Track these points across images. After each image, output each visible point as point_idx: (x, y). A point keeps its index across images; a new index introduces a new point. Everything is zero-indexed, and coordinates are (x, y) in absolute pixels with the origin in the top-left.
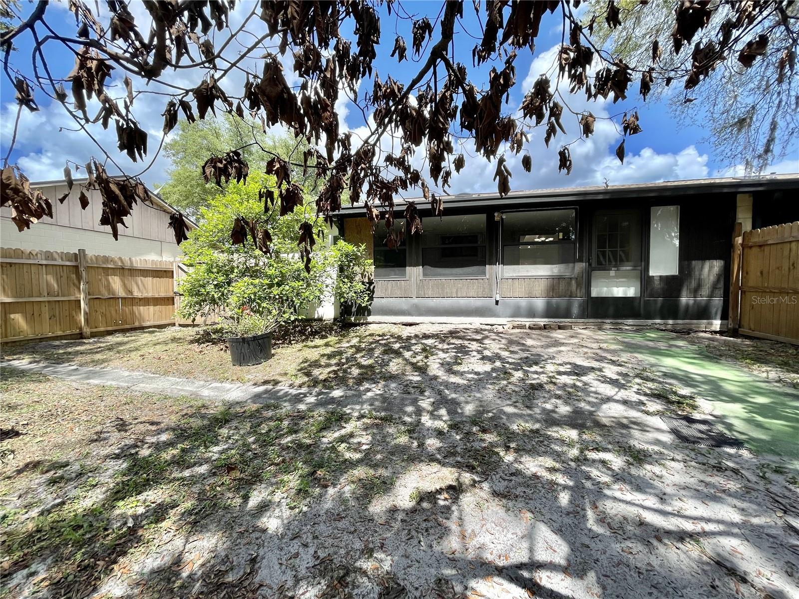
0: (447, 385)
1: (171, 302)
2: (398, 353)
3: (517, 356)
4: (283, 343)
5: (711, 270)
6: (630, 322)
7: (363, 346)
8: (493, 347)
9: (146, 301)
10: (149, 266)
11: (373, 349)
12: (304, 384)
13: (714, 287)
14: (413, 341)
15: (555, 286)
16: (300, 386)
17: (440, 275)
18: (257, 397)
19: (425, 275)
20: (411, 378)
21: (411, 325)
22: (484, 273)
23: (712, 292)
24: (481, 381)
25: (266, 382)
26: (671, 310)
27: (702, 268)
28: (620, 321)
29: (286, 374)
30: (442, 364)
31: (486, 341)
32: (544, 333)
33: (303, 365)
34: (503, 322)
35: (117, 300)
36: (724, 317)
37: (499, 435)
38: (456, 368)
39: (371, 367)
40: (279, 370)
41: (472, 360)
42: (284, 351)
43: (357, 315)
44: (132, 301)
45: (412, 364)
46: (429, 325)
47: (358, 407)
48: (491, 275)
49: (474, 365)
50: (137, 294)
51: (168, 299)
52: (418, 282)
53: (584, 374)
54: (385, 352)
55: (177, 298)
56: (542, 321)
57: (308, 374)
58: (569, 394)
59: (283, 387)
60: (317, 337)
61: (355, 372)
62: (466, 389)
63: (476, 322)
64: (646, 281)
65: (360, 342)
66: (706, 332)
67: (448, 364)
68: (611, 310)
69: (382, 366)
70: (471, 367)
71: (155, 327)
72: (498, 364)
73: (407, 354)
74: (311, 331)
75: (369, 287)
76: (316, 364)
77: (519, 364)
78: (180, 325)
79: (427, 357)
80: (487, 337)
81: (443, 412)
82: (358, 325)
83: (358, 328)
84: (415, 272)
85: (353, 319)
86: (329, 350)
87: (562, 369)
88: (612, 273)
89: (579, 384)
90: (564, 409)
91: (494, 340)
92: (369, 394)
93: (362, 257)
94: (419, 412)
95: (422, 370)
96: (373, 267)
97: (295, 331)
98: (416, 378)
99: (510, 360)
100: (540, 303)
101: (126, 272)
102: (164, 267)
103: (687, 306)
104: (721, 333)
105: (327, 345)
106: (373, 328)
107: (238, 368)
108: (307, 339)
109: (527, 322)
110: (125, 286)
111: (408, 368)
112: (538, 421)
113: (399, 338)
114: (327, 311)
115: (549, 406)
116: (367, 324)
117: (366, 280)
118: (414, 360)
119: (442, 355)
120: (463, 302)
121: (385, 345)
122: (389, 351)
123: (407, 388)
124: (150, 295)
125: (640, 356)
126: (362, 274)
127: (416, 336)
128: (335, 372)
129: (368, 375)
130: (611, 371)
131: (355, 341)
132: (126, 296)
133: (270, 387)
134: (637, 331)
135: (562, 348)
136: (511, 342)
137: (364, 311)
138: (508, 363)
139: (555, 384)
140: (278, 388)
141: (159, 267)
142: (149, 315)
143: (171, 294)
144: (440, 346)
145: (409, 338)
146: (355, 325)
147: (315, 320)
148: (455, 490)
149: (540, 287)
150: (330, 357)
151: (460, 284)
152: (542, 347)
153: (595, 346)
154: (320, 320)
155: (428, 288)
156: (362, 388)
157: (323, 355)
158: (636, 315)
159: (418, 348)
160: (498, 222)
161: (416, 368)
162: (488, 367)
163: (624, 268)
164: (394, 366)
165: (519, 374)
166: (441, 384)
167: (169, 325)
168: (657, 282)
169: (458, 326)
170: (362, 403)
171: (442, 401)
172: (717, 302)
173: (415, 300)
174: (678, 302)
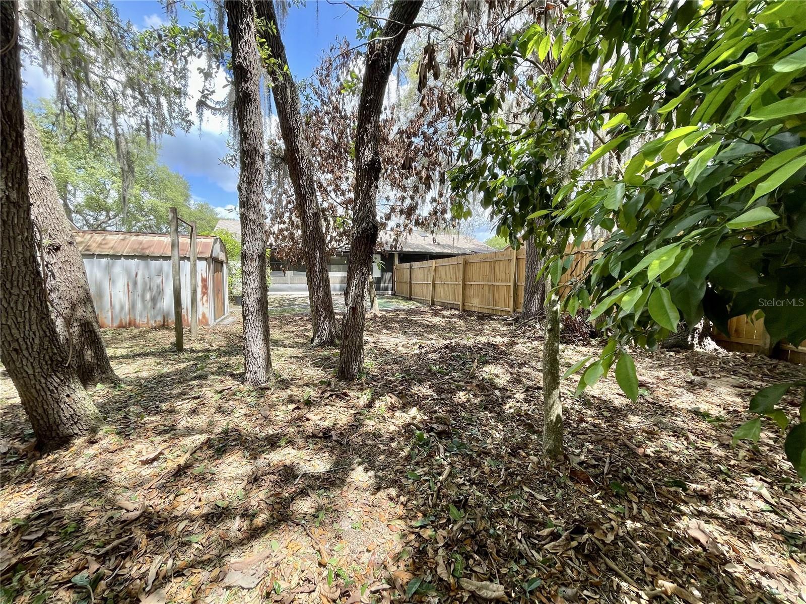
5: (388, 275)
13: (389, 281)
36: (392, 291)
46: (296, 295)
52: (291, 277)
66: (387, 295)
84: (289, 273)
104: (392, 295)
149: (338, 280)
155: (295, 280)
172: (390, 286)
173: (290, 285)
174: (380, 286)
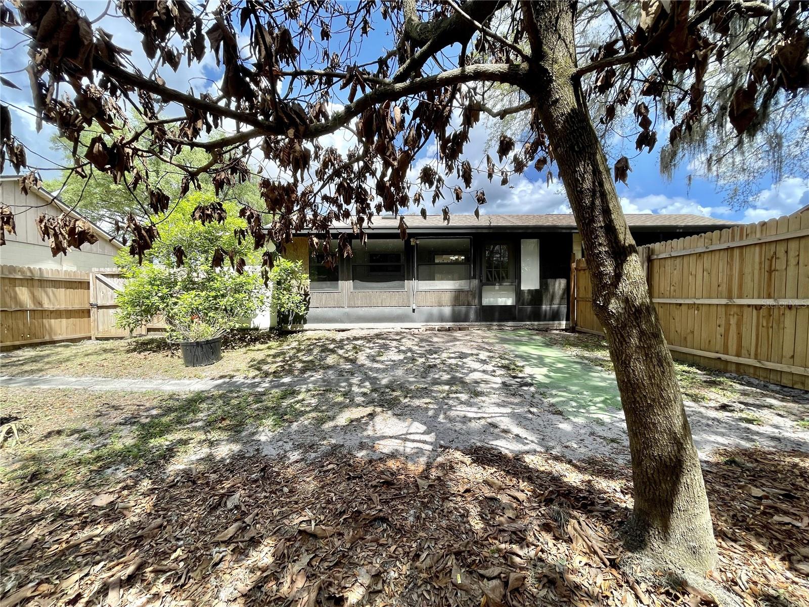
0: (371, 369)
1: (86, 315)
2: (333, 351)
3: (424, 349)
4: (226, 349)
5: (560, 285)
6: (510, 324)
7: (303, 347)
8: (407, 343)
9: (58, 314)
10: (62, 277)
11: (311, 350)
12: (257, 375)
13: (562, 298)
14: (346, 342)
15: (458, 297)
16: (254, 378)
17: (368, 288)
18: (218, 387)
19: (355, 288)
20: (344, 366)
21: (343, 331)
22: (403, 287)
23: (560, 302)
24: (395, 365)
25: (221, 377)
26: (536, 315)
27: (554, 284)
28: (503, 323)
29: (238, 370)
30: (368, 357)
31: (403, 340)
32: (448, 333)
33: (252, 363)
34: (419, 326)
35: (25, 314)
36: (567, 320)
37: (402, 391)
38: (378, 358)
39: (311, 361)
40: (232, 368)
41: (391, 353)
42: (230, 354)
43: (294, 323)
44: (41, 313)
45: (345, 358)
46: (358, 329)
47: (305, 386)
48: (409, 289)
49: (393, 355)
50: (47, 305)
51: (83, 311)
52: (349, 294)
53: (466, 358)
54: (322, 351)
55: (93, 311)
56: (448, 325)
57: (259, 369)
58: (451, 369)
59: (239, 379)
60: (257, 343)
61: (299, 365)
62: (384, 370)
63: (398, 327)
64: (519, 293)
65: (299, 345)
66: (557, 330)
67: (373, 356)
68: (497, 315)
69: (320, 360)
70: (390, 357)
71: (67, 340)
72: (409, 354)
73: (341, 352)
74: (251, 338)
75: (305, 298)
76: (263, 362)
77: (424, 354)
78: (97, 339)
79: (357, 353)
80: (404, 337)
81: (367, 384)
82: (295, 332)
83: (295, 335)
84: (346, 286)
85: (290, 327)
86: (272, 352)
87: (453, 355)
88: (497, 287)
89: (460, 363)
90: (446, 377)
91: (409, 339)
92: (312, 379)
93: (298, 273)
94: (350, 385)
95: (353, 361)
96: (309, 281)
97: (235, 339)
98: (348, 366)
99: (418, 352)
100: (447, 310)
101: (36, 283)
102: (78, 278)
103: (546, 311)
104: (566, 330)
105: (269, 348)
106: (309, 334)
107: (191, 369)
108: (248, 344)
109: (437, 325)
110: (34, 298)
111: (342, 360)
112: (428, 383)
113: (334, 341)
114: (263, 321)
115: (437, 376)
116: (303, 331)
117: (303, 292)
118: (347, 355)
119: (368, 351)
120: (387, 310)
121: (322, 346)
122: (324, 349)
123: (341, 373)
124: (63, 307)
125: (506, 346)
126: (299, 287)
127: (348, 339)
128: (282, 367)
129: (309, 367)
130: (483, 355)
131: (294, 344)
132: (35, 308)
133: (227, 380)
134: (514, 330)
135: (457, 343)
136: (422, 340)
137: (300, 319)
138: (416, 353)
139: (444, 364)
140: (234, 380)
141: (73, 278)
142: (61, 328)
143: (87, 306)
144: (367, 345)
145: (342, 340)
146: (292, 332)
147: (251, 330)
148: (372, 416)
149: (447, 298)
150: (275, 356)
151: (384, 295)
152: (443, 342)
153: (480, 340)
154: (257, 329)
155: (358, 299)
156: (306, 376)
157: (269, 356)
158: (513, 319)
159: (350, 347)
160: (413, 246)
161: (347, 359)
162: (402, 357)
163: (505, 284)
164: (331, 360)
165: (423, 360)
166: (367, 369)
167: (83, 339)
168: (526, 294)
169: (383, 330)
170: (307, 384)
171: (367, 378)
172: (564, 309)
173: (347, 310)
174: (540, 309)
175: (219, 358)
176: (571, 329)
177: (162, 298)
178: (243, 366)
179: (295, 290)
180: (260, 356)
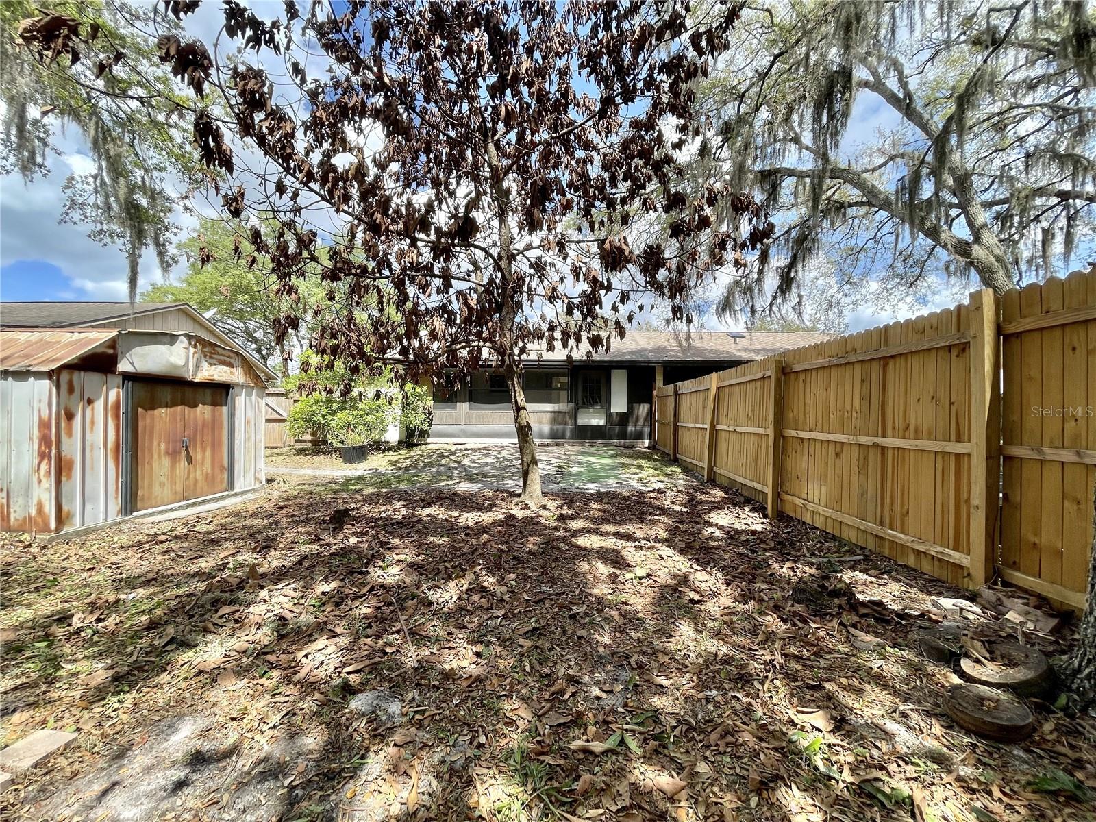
2: (447, 457)
5: (643, 409)
6: (600, 441)
7: (425, 454)
8: (505, 453)
11: (431, 455)
12: (394, 469)
13: (645, 420)
14: (458, 452)
15: (557, 418)
16: (392, 470)
17: (482, 409)
18: (369, 474)
19: (470, 408)
20: (452, 465)
21: (458, 444)
23: (644, 423)
25: (371, 469)
26: (623, 435)
27: (639, 408)
28: (594, 441)
29: (381, 466)
30: (471, 460)
31: (503, 451)
32: (546, 448)
33: (389, 462)
36: (650, 439)
39: (431, 462)
40: (376, 464)
41: (489, 458)
42: (372, 457)
43: (419, 437)
45: (454, 460)
46: (472, 443)
52: (466, 413)
54: (439, 456)
56: (546, 441)
57: (395, 465)
59: (383, 470)
60: (390, 451)
61: (422, 464)
63: (505, 442)
64: (609, 416)
65: (423, 452)
66: (640, 447)
67: (474, 460)
68: (589, 434)
69: (437, 462)
73: (453, 457)
74: (385, 448)
75: (429, 417)
76: (397, 462)
79: (464, 458)
80: (505, 449)
82: (420, 445)
83: (420, 447)
84: (463, 407)
85: (415, 440)
86: (403, 456)
88: (591, 410)
93: (423, 396)
96: (432, 402)
98: (455, 465)
100: (546, 429)
103: (631, 431)
104: (649, 448)
105: (400, 454)
106: (430, 446)
107: (349, 464)
108: (383, 452)
109: (538, 441)
111: (452, 462)
113: (450, 451)
114: (393, 435)
116: (426, 444)
117: (427, 412)
118: (456, 459)
119: (473, 457)
120: (497, 428)
122: (441, 455)
126: (424, 407)
127: (461, 449)
128: (410, 464)
129: (430, 465)
131: (419, 452)
133: (375, 471)
134: (603, 447)
135: (544, 454)
137: (424, 434)
138: (506, 459)
140: (379, 471)
144: (474, 453)
145: (456, 450)
146: (417, 445)
147: (384, 442)
149: (547, 418)
150: (405, 459)
151: (495, 415)
154: (388, 442)
155: (472, 418)
157: (401, 458)
158: (603, 437)
159: (461, 455)
163: (597, 407)
164: (444, 462)
165: (508, 462)
168: (615, 417)
172: (647, 429)
173: (463, 427)
174: (626, 429)
175: (366, 459)
176: (653, 447)
177: (324, 416)
178: (384, 464)
179: (420, 410)
180: (395, 458)
